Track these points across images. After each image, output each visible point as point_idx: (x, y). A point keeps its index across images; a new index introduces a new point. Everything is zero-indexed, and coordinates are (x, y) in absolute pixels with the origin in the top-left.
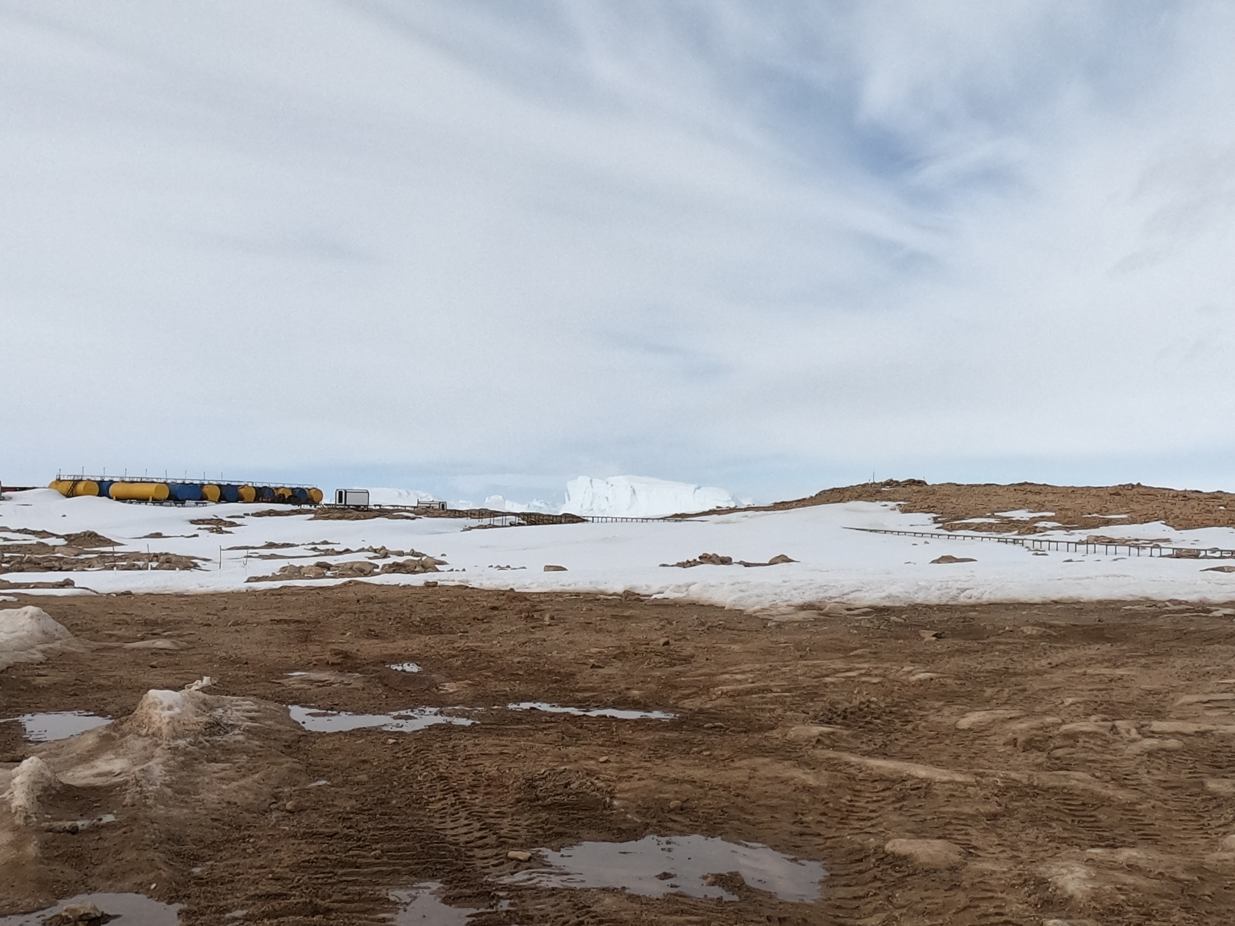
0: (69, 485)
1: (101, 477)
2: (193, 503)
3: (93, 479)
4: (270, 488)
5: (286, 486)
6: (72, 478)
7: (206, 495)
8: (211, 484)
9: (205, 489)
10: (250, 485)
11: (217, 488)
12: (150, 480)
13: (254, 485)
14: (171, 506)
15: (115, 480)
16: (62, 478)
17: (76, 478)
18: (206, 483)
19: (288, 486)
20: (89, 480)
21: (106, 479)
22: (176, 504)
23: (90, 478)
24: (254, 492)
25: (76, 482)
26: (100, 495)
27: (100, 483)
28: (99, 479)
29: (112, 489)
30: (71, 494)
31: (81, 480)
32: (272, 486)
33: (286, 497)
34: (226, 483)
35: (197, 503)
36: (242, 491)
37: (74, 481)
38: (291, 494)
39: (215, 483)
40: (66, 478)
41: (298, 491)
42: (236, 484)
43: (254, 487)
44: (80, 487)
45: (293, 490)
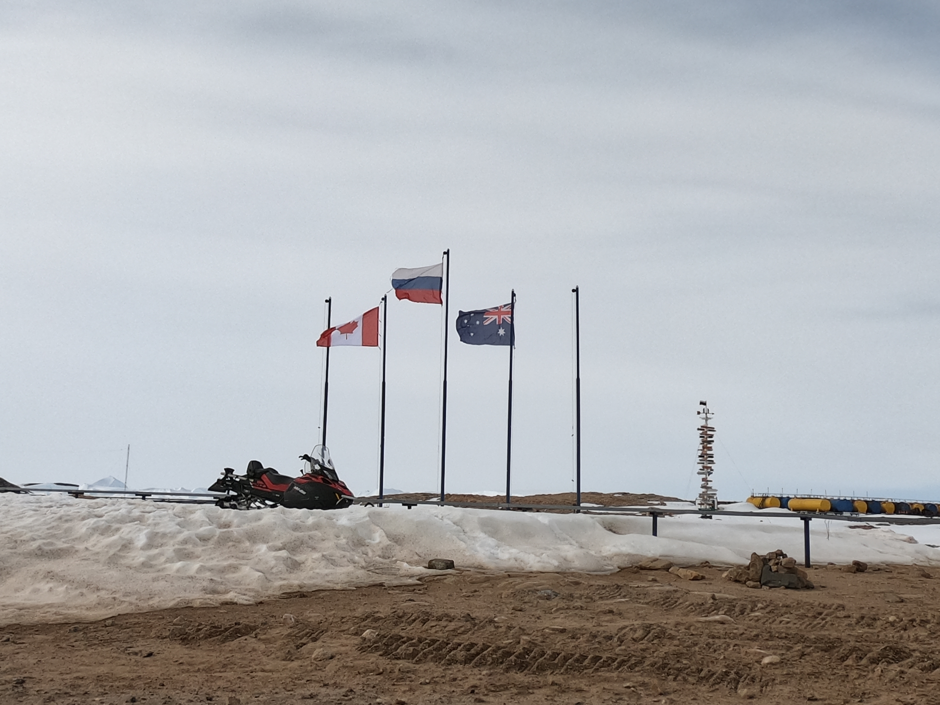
0: (760, 500)
1: (781, 494)
3: (776, 496)
4: (906, 504)
5: (919, 502)
6: (761, 495)
7: (857, 508)
8: (860, 500)
9: (856, 504)
10: (890, 501)
11: (865, 503)
12: (816, 497)
13: (893, 501)
15: (790, 496)
16: (755, 496)
17: (764, 495)
18: (856, 499)
19: (921, 502)
20: (773, 497)
21: (784, 496)
23: (773, 495)
24: (893, 506)
26: (781, 507)
27: (781, 499)
28: (779, 496)
29: (790, 503)
30: (761, 506)
31: (768, 497)
32: (907, 502)
33: (921, 510)
34: (871, 500)
36: (884, 505)
37: (763, 497)
38: (923, 508)
39: (862, 499)
40: (757, 496)
41: (929, 506)
42: (879, 500)
43: (893, 503)
44: (768, 501)
45: (925, 505)
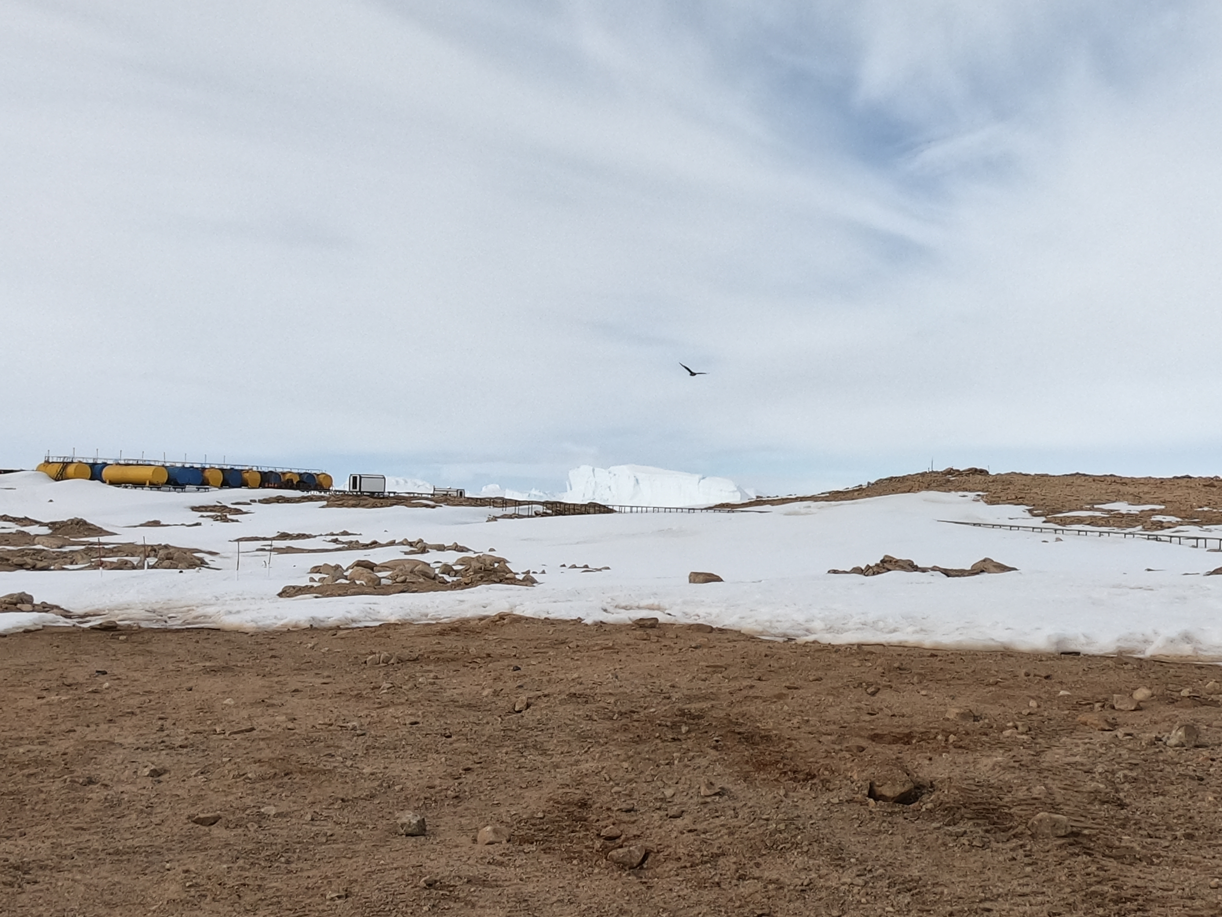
0: (57, 468)
1: (94, 459)
2: (194, 488)
3: (85, 461)
4: (276, 474)
5: (293, 471)
6: (61, 461)
7: (208, 480)
8: (213, 468)
9: (207, 474)
10: (255, 469)
11: (220, 472)
12: (147, 463)
13: (260, 470)
14: (170, 491)
15: (109, 462)
16: (51, 461)
17: (65, 461)
18: (207, 466)
19: (296, 471)
20: (80, 462)
21: (99, 462)
22: (175, 488)
23: (81, 460)
24: (258, 476)
25: (65, 465)
26: (92, 478)
27: (93, 466)
28: (91, 461)
29: (106, 472)
30: (60, 477)
31: (72, 462)
32: (279, 470)
33: (295, 482)
34: (229, 467)
35: (198, 489)
36: (246, 475)
37: (63, 463)
38: (298, 479)
39: (217, 467)
40: (55, 460)
41: (306, 476)
42: (240, 468)
43: (260, 472)
44: (71, 469)
45: (300, 475)
